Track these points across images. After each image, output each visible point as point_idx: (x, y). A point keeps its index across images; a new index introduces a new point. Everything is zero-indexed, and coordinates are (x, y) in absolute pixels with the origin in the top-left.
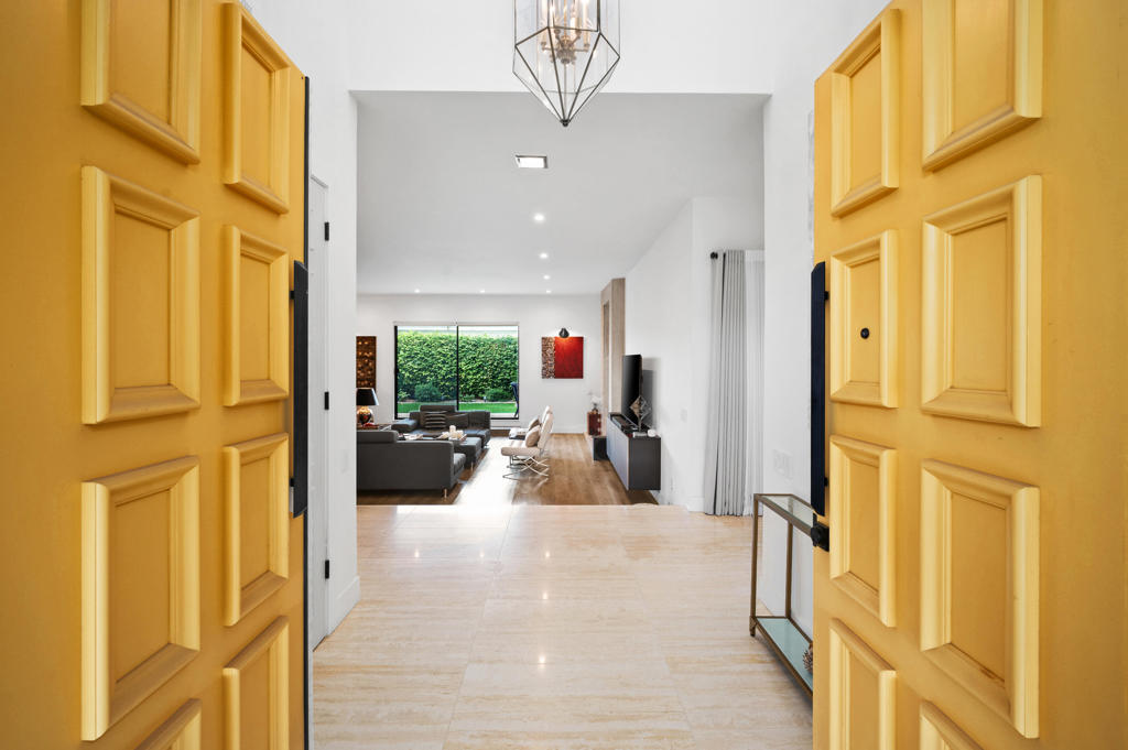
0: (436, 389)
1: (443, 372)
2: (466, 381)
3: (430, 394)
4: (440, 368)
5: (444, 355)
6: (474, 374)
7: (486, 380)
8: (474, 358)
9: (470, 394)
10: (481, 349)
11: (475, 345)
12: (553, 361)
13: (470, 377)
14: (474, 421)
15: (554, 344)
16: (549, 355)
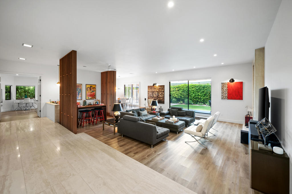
0: (191, 101)
1: (193, 96)
2: (200, 99)
4: (192, 95)
5: (193, 91)
6: (203, 97)
7: (208, 99)
8: (203, 92)
9: (202, 103)
10: (206, 89)
11: (203, 87)
12: (227, 92)
13: (202, 97)
14: (188, 114)
15: (227, 85)
16: (225, 90)
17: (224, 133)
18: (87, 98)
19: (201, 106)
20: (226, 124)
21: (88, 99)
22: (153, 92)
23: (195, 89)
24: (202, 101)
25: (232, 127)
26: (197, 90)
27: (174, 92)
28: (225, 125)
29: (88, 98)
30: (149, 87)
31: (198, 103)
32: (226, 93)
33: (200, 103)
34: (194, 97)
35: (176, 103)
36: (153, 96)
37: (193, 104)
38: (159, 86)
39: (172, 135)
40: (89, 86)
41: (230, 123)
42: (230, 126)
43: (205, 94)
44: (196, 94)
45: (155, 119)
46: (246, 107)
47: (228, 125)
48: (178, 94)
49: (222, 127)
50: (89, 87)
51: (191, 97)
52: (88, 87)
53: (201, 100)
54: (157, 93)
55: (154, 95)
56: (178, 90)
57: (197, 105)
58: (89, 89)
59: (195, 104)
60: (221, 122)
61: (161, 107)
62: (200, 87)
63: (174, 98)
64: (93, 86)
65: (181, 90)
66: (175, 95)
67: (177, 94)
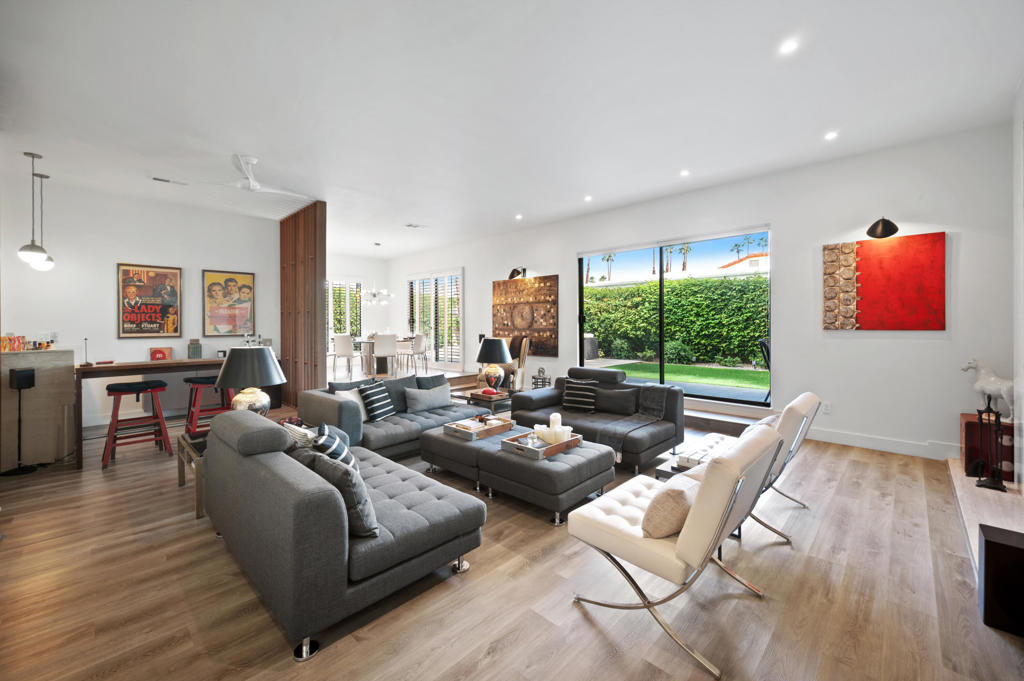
0: (687, 348)
1: (696, 327)
2: (729, 339)
3: (679, 354)
4: (693, 322)
5: (698, 306)
6: (740, 330)
8: (740, 309)
9: (734, 356)
10: (749, 296)
11: (740, 291)
12: (854, 294)
13: (734, 333)
14: (648, 404)
15: (853, 255)
16: (842, 282)
17: (841, 520)
18: (210, 331)
19: (731, 371)
20: (853, 456)
21: (216, 333)
22: (514, 306)
23: (706, 299)
24: (736, 350)
25: (887, 477)
26: (713, 300)
27: (620, 315)
28: (843, 466)
29: (216, 329)
30: (496, 285)
31: (718, 357)
32: (847, 296)
33: (725, 355)
34: (702, 330)
35: (628, 358)
36: (513, 322)
37: (698, 361)
38: (535, 278)
39: (520, 533)
40: (221, 279)
41: (872, 452)
42: (872, 474)
43: (748, 319)
44: (707, 319)
45: (456, 431)
46: (966, 370)
47: (865, 465)
48: (636, 321)
49: (829, 480)
50: (219, 284)
51: (688, 332)
52: (214, 284)
53: (730, 343)
54: (527, 309)
55: (518, 321)
56: (636, 306)
57: (715, 366)
58: (220, 293)
59: (704, 361)
60: (821, 446)
61: (541, 371)
62: (726, 287)
63: (620, 337)
64: (241, 280)
65: (647, 304)
66: (621, 326)
67: (629, 322)
